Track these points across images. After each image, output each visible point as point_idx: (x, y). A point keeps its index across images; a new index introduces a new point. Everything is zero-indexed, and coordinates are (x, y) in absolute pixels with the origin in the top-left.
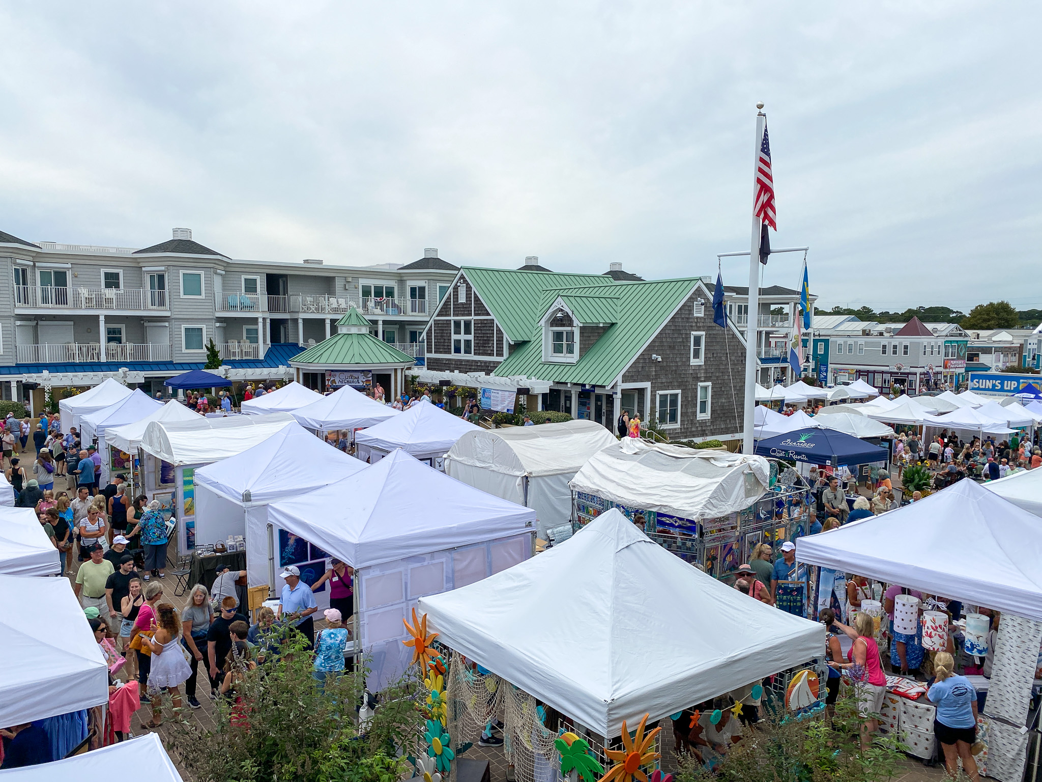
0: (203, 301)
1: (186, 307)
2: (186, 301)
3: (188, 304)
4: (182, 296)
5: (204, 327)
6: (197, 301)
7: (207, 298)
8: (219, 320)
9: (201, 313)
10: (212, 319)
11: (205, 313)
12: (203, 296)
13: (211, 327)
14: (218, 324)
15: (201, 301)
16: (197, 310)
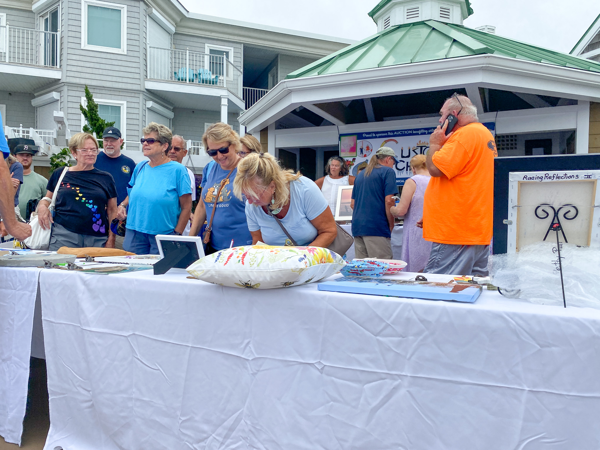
0: (124, 58)
1: (92, 65)
2: (92, 54)
3: (94, 60)
4: (84, 44)
5: (123, 104)
6: (112, 56)
7: (131, 54)
8: (154, 94)
9: (119, 80)
10: (138, 91)
11: (125, 80)
12: (124, 49)
13: (136, 105)
14: (150, 104)
15: (119, 57)
16: (110, 73)
